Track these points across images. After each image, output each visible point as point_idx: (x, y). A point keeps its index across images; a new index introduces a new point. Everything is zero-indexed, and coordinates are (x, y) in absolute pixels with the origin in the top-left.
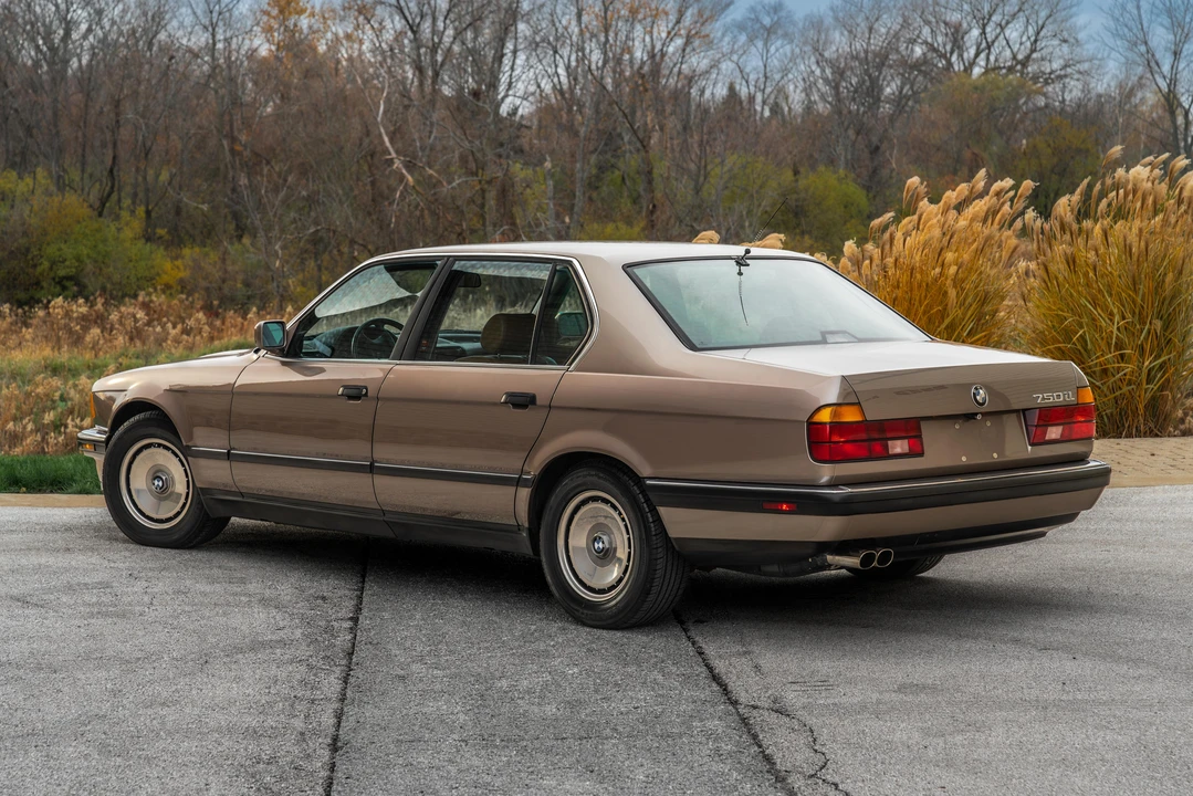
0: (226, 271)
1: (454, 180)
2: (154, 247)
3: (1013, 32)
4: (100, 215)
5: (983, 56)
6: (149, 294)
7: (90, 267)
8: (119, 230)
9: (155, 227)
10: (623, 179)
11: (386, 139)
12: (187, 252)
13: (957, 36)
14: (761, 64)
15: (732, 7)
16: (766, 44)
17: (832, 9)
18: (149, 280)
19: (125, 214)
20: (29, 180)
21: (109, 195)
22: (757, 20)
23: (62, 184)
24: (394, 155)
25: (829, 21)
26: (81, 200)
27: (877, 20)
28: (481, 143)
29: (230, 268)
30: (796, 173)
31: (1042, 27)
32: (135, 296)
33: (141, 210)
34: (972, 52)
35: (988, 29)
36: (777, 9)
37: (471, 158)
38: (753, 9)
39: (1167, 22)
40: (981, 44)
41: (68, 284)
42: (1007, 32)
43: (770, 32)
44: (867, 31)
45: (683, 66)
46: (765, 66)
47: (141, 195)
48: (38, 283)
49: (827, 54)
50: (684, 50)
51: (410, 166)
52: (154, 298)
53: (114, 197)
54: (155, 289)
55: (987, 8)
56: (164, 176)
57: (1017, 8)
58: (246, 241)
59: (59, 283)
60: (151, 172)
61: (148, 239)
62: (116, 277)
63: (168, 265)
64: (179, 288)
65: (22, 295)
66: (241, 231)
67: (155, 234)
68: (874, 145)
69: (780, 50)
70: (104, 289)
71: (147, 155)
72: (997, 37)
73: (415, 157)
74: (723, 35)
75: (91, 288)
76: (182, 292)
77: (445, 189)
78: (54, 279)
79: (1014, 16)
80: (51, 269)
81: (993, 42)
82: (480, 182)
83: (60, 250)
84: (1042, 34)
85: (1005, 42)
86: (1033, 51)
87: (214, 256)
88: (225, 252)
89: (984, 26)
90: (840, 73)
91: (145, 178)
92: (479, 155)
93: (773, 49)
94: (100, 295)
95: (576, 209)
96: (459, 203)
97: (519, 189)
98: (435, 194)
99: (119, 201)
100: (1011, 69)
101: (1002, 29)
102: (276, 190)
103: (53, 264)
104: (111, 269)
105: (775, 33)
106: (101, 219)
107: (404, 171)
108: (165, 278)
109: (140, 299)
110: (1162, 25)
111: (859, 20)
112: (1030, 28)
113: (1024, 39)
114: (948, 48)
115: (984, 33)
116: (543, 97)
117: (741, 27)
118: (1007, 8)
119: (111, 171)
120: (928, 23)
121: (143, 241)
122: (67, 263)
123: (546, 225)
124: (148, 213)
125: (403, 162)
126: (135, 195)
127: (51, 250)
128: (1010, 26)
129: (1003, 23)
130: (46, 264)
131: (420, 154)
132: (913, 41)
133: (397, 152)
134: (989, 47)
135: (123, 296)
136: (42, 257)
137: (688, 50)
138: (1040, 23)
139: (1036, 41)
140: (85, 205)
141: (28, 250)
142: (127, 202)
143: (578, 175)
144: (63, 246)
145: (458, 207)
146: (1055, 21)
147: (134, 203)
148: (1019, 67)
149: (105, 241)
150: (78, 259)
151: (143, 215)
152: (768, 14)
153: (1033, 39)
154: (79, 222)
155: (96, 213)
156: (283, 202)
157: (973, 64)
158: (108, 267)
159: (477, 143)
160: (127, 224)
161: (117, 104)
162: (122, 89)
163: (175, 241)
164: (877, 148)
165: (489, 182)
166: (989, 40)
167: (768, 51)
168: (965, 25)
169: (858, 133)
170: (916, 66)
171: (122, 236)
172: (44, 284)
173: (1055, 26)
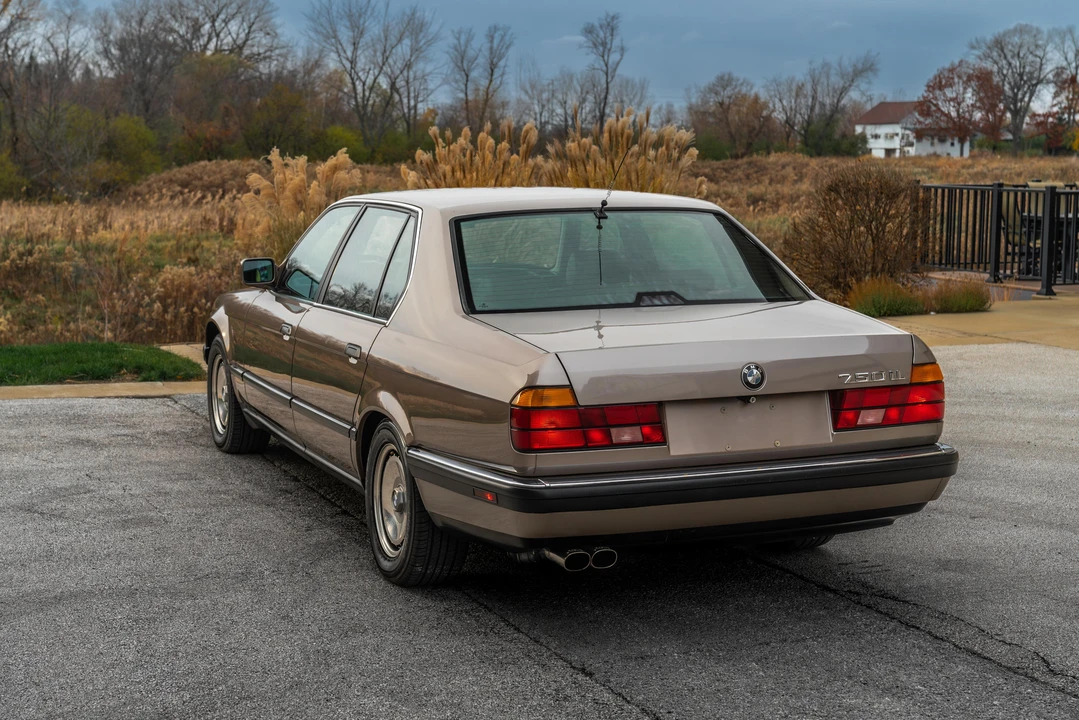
3: (233, 26)
5: (214, 40)
13: (196, 28)
16: (68, 28)
17: (113, 5)
25: (112, 13)
27: (146, 14)
30: (108, 118)
31: (253, 23)
34: (206, 39)
35: (217, 24)
39: (348, 24)
40: (212, 33)
42: (230, 26)
43: (70, 19)
55: (216, 9)
57: (235, 11)
69: (78, 32)
72: (223, 28)
79: (233, 16)
81: (220, 32)
84: (252, 29)
85: (228, 33)
86: (247, 40)
89: (213, 21)
93: (72, 31)
100: (231, 51)
101: (226, 24)
105: (74, 20)
110: (345, 26)
111: (133, 14)
112: (244, 23)
113: (241, 30)
114: (190, 35)
115: (213, 26)
117: (49, 14)
118: (229, 10)
128: (231, 22)
129: (227, 20)
134: (217, 36)
138: (252, 21)
139: (249, 33)
146: (260, 21)
148: (238, 50)
152: (69, 6)
153: (247, 31)
157: (205, 47)
166: (218, 31)
167: (69, 32)
168: (201, 21)
170: (170, 48)
173: (261, 24)
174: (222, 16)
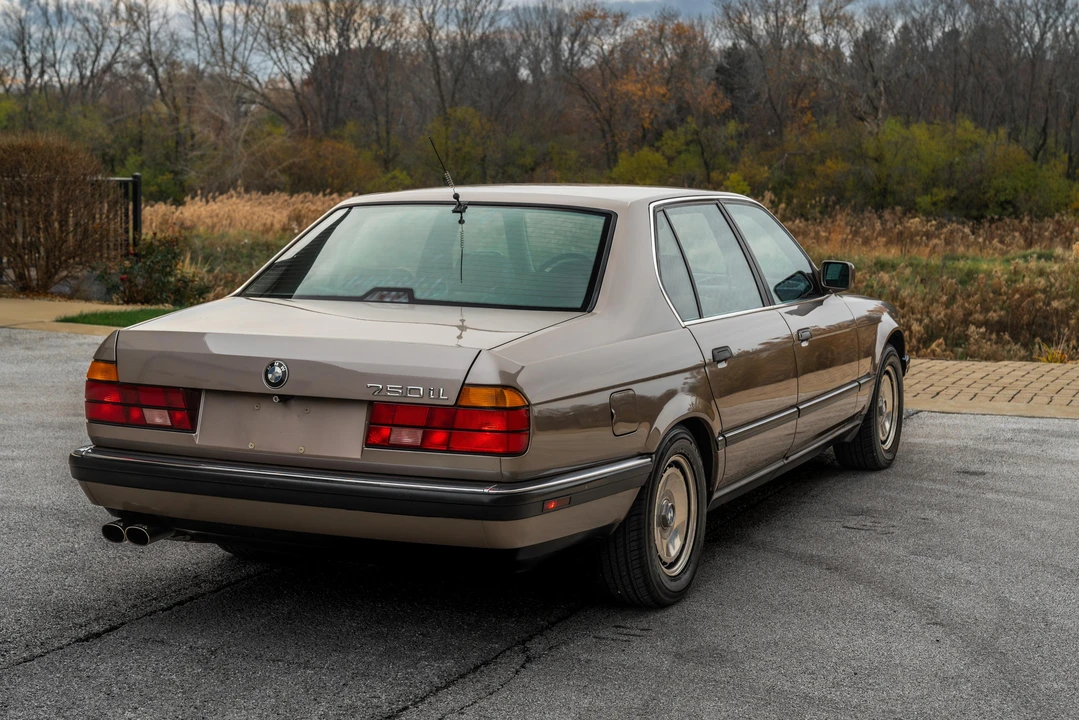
2: (1072, 183)
4: (1035, 159)
6: (1062, 215)
7: (1022, 195)
8: (1047, 170)
9: (1074, 168)
18: (1064, 205)
19: (1055, 160)
21: (1042, 146)
23: (1013, 138)
26: (1022, 148)
32: (1052, 217)
33: (1066, 156)
41: (1006, 206)
47: (1068, 146)
48: (986, 206)
52: (1065, 218)
54: (1067, 213)
59: (1001, 205)
61: (1069, 177)
62: (1041, 203)
65: (974, 213)
67: (1075, 173)
70: (1030, 212)
71: (1072, 118)
75: (1021, 209)
78: (997, 202)
80: (996, 195)
83: (1003, 182)
91: (1070, 135)
94: (1028, 215)
103: (997, 191)
104: (1038, 197)
106: (1034, 163)
108: (1076, 205)
109: (1056, 218)
121: (1064, 178)
122: (1007, 192)
124: (1070, 158)
127: (995, 183)
130: (992, 192)
135: (1044, 216)
136: (990, 187)
140: (1024, 152)
141: (981, 182)
144: (1005, 180)
149: (1036, 177)
150: (1016, 190)
151: (1067, 160)
154: (1018, 164)
155: (1031, 158)
158: (1036, 195)
160: (1054, 166)
161: (1050, 82)
162: (1055, 70)
171: (1048, 175)
172: (991, 206)
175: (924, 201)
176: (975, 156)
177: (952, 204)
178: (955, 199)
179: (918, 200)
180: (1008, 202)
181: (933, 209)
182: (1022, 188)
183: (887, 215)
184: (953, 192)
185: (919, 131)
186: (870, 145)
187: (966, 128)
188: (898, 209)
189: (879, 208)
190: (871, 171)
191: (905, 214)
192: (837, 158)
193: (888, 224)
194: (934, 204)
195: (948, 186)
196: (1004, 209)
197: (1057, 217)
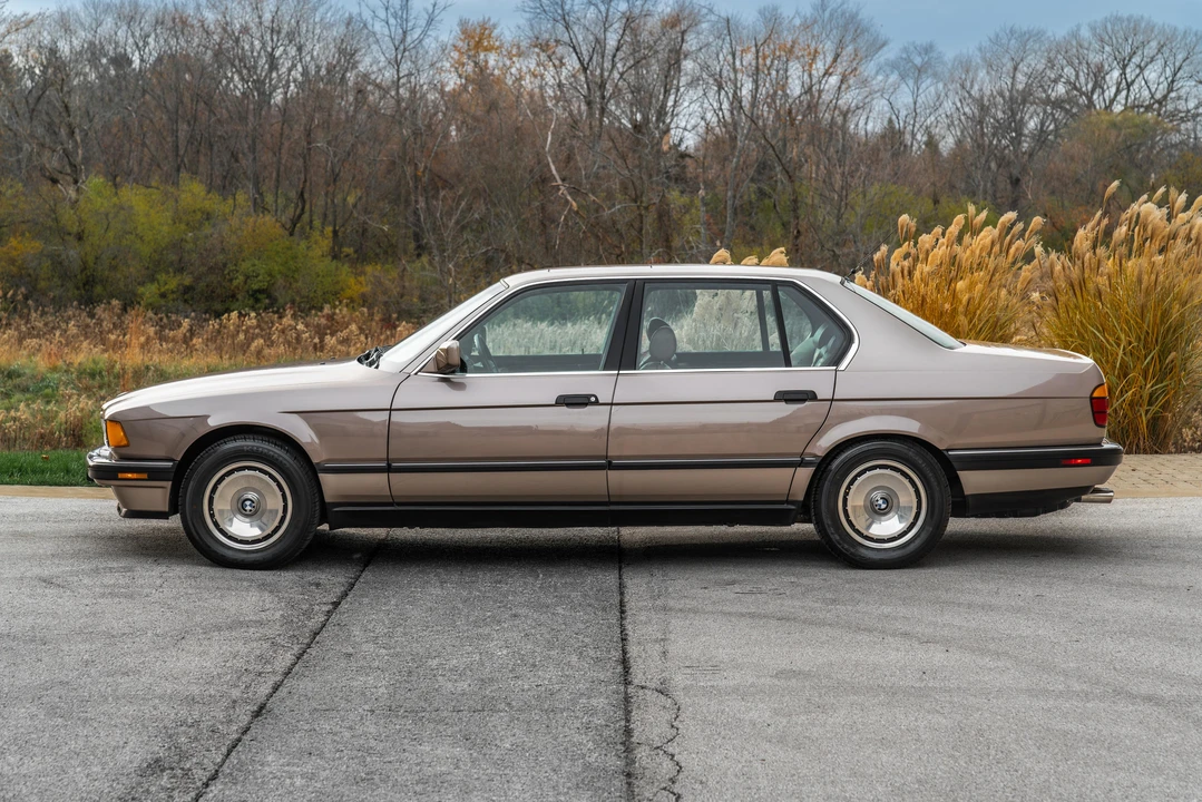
0: (404, 287)
1: (614, 205)
2: (340, 265)
3: (1152, 74)
4: (291, 234)
5: (1124, 93)
6: (335, 307)
7: (280, 281)
8: (308, 248)
9: (341, 246)
10: (775, 206)
11: (553, 168)
12: (369, 269)
13: (1098, 76)
14: (911, 100)
15: (885, 48)
16: (916, 82)
17: (980, 49)
18: (334, 295)
19: (316, 235)
20: (231, 201)
21: (300, 216)
22: (908, 60)
23: (259, 206)
24: (560, 182)
25: (977, 61)
26: (274, 219)
27: (1022, 60)
28: (640, 172)
29: (407, 284)
30: (936, 202)
31: (1179, 69)
32: (321, 309)
33: (329, 229)
34: (1113, 90)
35: (1128, 70)
36: (928, 49)
37: (630, 185)
38: (905, 50)
40: (1120, 83)
41: (260, 296)
42: (1146, 73)
43: (920, 71)
44: (1012, 70)
45: (840, 102)
46: (915, 103)
47: (330, 218)
48: (233, 296)
49: (973, 93)
50: (840, 88)
51: (575, 192)
52: (337, 311)
53: (306, 217)
54: (341, 302)
55: (1128, 49)
56: (351, 200)
57: (1154, 53)
58: (425, 259)
59: (252, 296)
60: (339, 197)
61: (335, 257)
62: (304, 292)
63: (352, 281)
64: (361, 302)
66: (421, 249)
67: (341, 252)
68: (1014, 178)
69: (929, 88)
70: (293, 302)
71: (335, 180)
72: (1137, 76)
73: (580, 185)
74: (877, 73)
75: (281, 301)
76: (363, 306)
77: (606, 213)
78: (248, 292)
79: (1152, 58)
80: (245, 282)
81: (1133, 82)
82: (638, 207)
83: (254, 265)
84: (1179, 75)
85: (1143, 83)
86: (1170, 90)
87: (394, 274)
88: (405, 269)
89: (1124, 68)
90: (984, 109)
91: (333, 201)
92: (638, 183)
93: (923, 87)
94: (290, 308)
95: (727, 233)
96: (619, 227)
97: (675, 215)
98: (597, 218)
99: (311, 221)
100: (1148, 108)
101: (1142, 69)
102: (450, 214)
103: (247, 278)
104: (300, 284)
105: (926, 72)
106: (291, 238)
107: (569, 198)
108: (349, 293)
109: (325, 311)
111: (1005, 61)
112: (1168, 69)
113: (1162, 79)
114: (1090, 86)
115: (1124, 73)
116: (708, 129)
117: (894, 66)
118: (1146, 52)
119: (302, 195)
120: (1071, 64)
121: (330, 258)
122: (260, 278)
123: (697, 247)
124: (335, 233)
125: (568, 189)
126: (325, 215)
127: (245, 266)
128: (1150, 66)
129: (1142, 64)
130: (241, 278)
131: (584, 181)
132: (1056, 81)
133: (563, 180)
134: (1129, 86)
135: (310, 309)
136: (237, 271)
137: (844, 87)
138: (1177, 64)
139: (1173, 81)
140: (278, 225)
141: (225, 265)
142: (317, 223)
143: (729, 203)
144: (256, 262)
145: (618, 230)
146: (1192, 63)
147: (323, 224)
148: (1156, 106)
149: (295, 258)
150: (270, 275)
151: (331, 235)
152: (920, 54)
153: (1170, 80)
154: (272, 241)
155: (287, 233)
156: (457, 223)
157: (1112, 101)
158: (297, 281)
159: (636, 171)
160: (316, 243)
161: (308, 133)
162: (313, 120)
163: (361, 258)
164: (1018, 180)
165: (646, 208)
166: (1129, 80)
167: (918, 89)
168: (1106, 67)
169: (999, 166)
170: (1057, 104)
171: (310, 254)
172: (239, 297)
173: (1192, 67)
174: (1136, 60)
175: (149, 291)
176: (207, 230)
177: (187, 295)
178: (188, 289)
179: (141, 290)
180: (260, 291)
181: (163, 302)
182: (280, 272)
183: (99, 311)
184: (188, 281)
185: (134, 197)
186: (68, 217)
187: (193, 192)
188: (115, 302)
189: (89, 301)
190: (73, 253)
191: (124, 309)
192: (23, 234)
193: (105, 323)
194: (163, 296)
195: (181, 270)
196: (257, 300)
197: (327, 310)
